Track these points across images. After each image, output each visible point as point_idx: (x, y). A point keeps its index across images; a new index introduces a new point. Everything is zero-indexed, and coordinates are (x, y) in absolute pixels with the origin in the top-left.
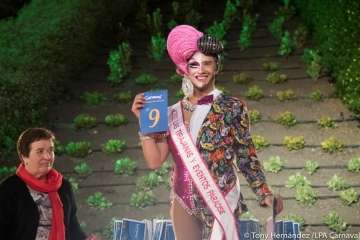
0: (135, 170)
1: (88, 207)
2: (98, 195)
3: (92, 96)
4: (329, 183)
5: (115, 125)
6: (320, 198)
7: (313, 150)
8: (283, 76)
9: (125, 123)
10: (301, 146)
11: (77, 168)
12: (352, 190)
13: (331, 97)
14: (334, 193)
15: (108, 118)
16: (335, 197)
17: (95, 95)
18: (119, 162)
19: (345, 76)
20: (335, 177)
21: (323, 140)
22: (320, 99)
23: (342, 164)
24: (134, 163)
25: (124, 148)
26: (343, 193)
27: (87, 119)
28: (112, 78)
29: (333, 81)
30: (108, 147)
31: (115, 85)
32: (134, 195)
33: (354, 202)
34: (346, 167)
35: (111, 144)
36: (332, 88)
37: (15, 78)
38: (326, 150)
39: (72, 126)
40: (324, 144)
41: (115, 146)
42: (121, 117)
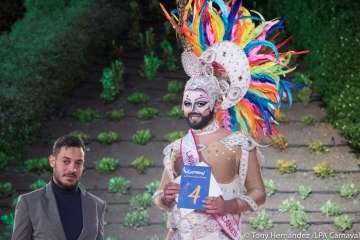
0: (128, 189)
3: (85, 113)
4: (322, 209)
5: (109, 143)
6: (313, 223)
7: (305, 174)
9: (118, 141)
10: (293, 170)
12: (346, 217)
13: (322, 121)
14: (327, 219)
15: (101, 136)
16: (328, 223)
17: (88, 112)
18: (112, 181)
19: (337, 101)
20: (329, 202)
21: (315, 165)
22: (311, 123)
23: (334, 190)
24: (128, 182)
25: (117, 167)
26: (336, 219)
27: (80, 136)
28: (104, 95)
29: (324, 105)
30: (101, 165)
31: (107, 103)
32: (128, 215)
33: (347, 229)
34: (339, 193)
35: (105, 162)
36: (323, 112)
37: (11, 93)
38: (318, 175)
40: (317, 169)
41: (108, 164)
42: (113, 135)
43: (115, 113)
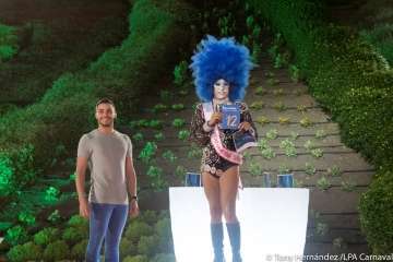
1: (163, 159)
2: (169, 152)
3: (164, 93)
4: (305, 145)
5: (178, 110)
6: (300, 154)
7: (295, 125)
8: (277, 81)
9: (184, 109)
10: (289, 123)
11: (157, 136)
12: (319, 150)
13: (305, 93)
14: (308, 151)
15: (174, 106)
16: (309, 154)
17: (166, 92)
18: (181, 133)
19: (314, 81)
20: (309, 142)
21: (301, 119)
22: (299, 95)
23: (312, 134)
25: (184, 124)
26: (313, 151)
27: (162, 106)
28: (176, 82)
29: (307, 84)
30: (174, 124)
31: (178, 86)
32: (190, 152)
33: (320, 157)
34: (315, 135)
35: (177, 122)
36: (307, 88)
37: (120, 83)
38: (302, 125)
39: (153, 111)
40: (302, 122)
42: (181, 106)
43: (182, 92)
